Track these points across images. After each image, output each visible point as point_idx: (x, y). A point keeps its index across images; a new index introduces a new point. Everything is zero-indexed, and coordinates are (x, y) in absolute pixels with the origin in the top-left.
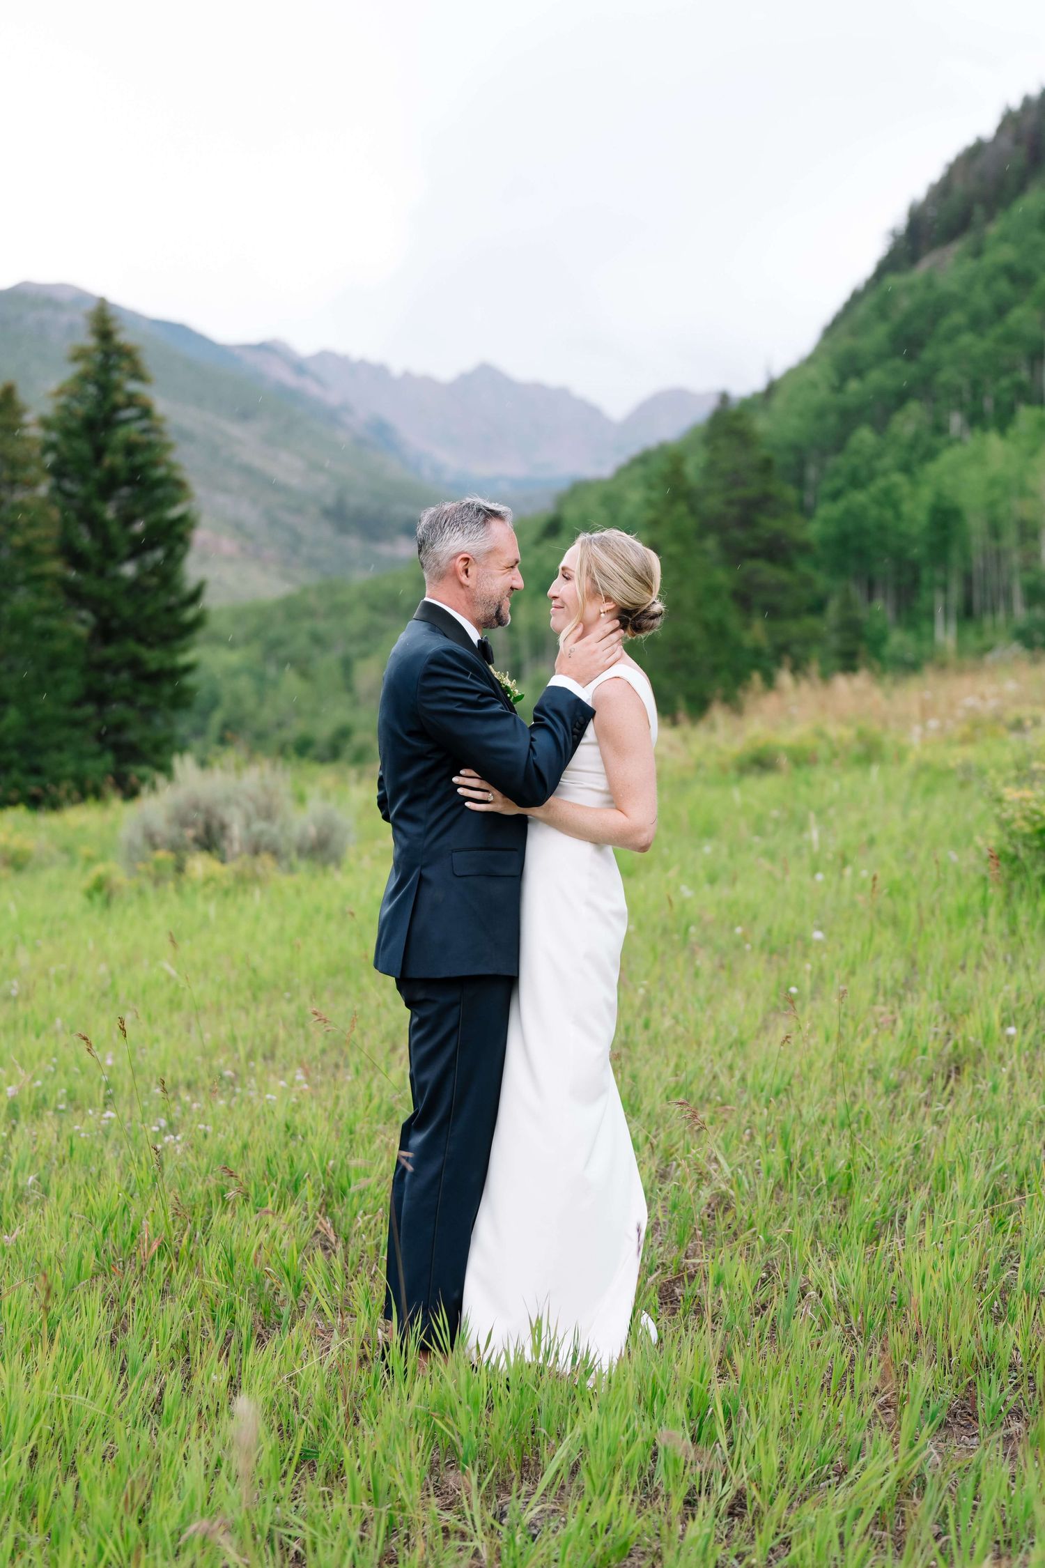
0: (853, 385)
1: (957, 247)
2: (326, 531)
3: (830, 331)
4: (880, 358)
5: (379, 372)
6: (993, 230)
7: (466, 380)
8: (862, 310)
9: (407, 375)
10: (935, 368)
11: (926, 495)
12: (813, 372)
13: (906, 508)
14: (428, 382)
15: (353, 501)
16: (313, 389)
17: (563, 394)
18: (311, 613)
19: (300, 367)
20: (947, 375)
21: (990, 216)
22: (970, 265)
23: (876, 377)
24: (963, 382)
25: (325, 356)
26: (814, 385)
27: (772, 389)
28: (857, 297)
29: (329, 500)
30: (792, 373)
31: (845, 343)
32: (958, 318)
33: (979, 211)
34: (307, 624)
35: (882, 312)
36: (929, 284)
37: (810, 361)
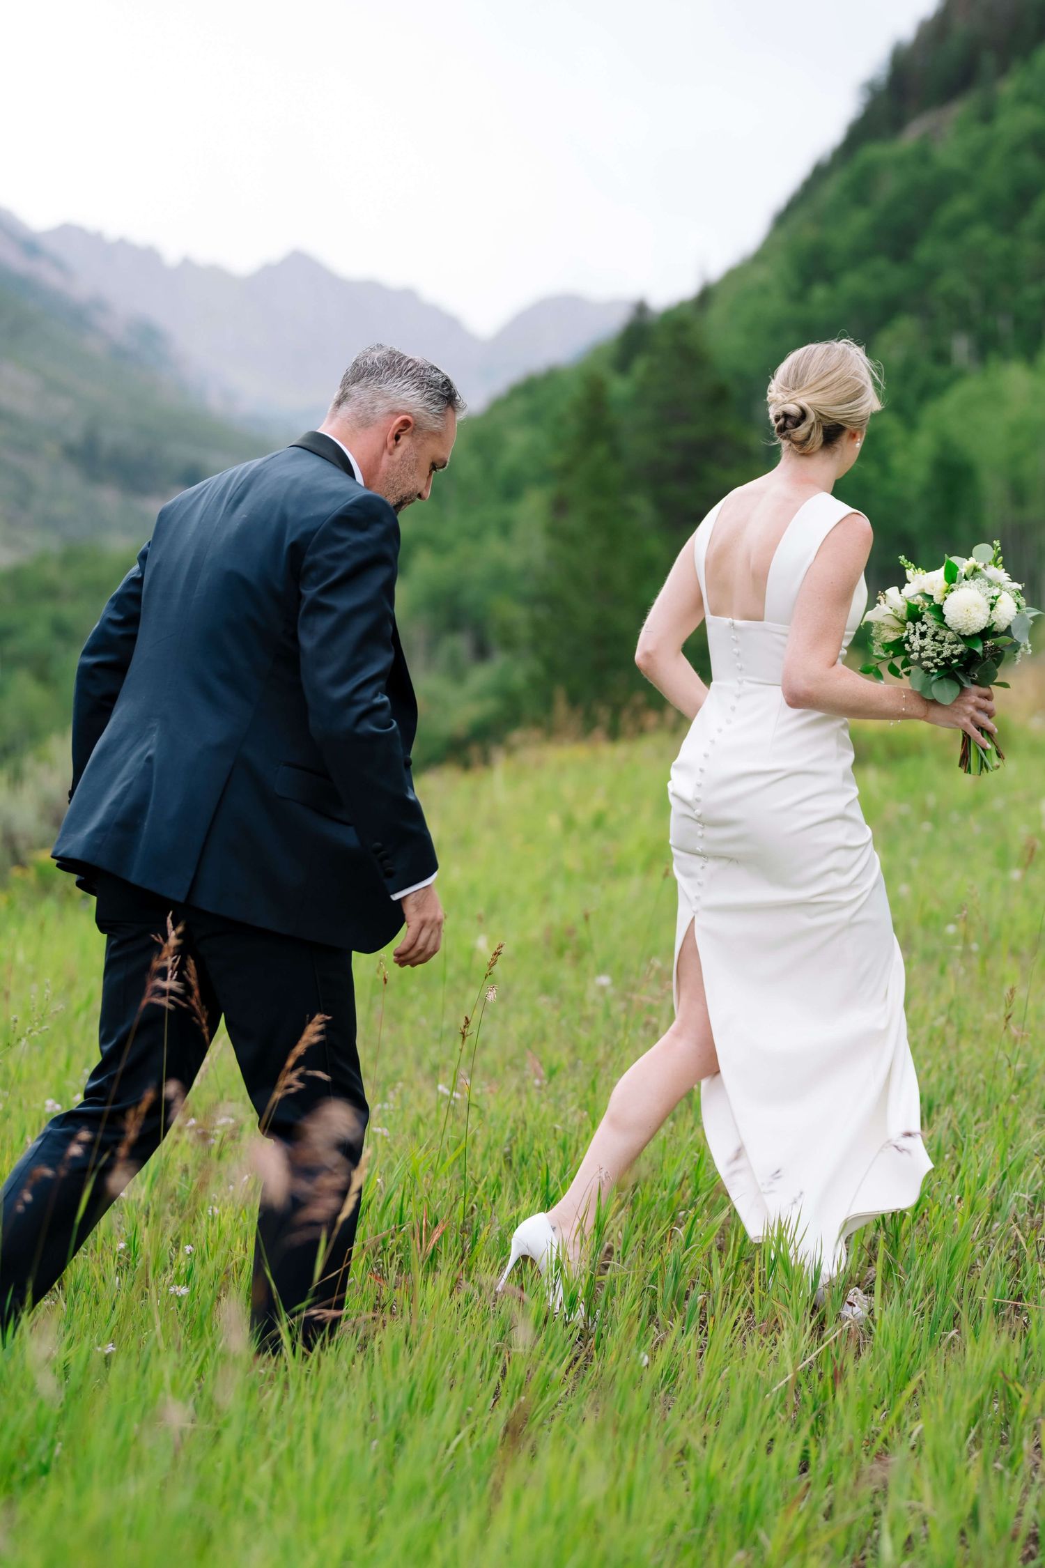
0: (820, 293)
1: (960, 109)
2: (71, 479)
3: (782, 219)
4: (858, 257)
5: (148, 257)
6: (1007, 88)
7: (269, 274)
8: (831, 190)
9: (187, 263)
10: (932, 273)
11: (925, 443)
12: (762, 274)
13: (899, 461)
14: (216, 276)
15: (109, 437)
16: (51, 277)
17: (408, 296)
18: (50, 592)
19: (31, 246)
20: (953, 281)
21: (1003, 69)
22: (978, 134)
23: (853, 282)
24: (970, 292)
25: (67, 231)
26: (764, 290)
27: (705, 297)
28: (820, 174)
29: (74, 434)
30: (734, 275)
31: (809, 234)
32: (962, 204)
33: (988, 61)
34: (47, 609)
35: (860, 192)
36: (923, 156)
37: (760, 257)
